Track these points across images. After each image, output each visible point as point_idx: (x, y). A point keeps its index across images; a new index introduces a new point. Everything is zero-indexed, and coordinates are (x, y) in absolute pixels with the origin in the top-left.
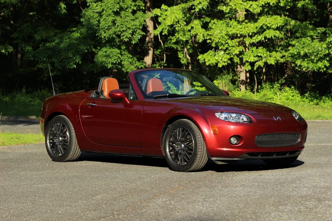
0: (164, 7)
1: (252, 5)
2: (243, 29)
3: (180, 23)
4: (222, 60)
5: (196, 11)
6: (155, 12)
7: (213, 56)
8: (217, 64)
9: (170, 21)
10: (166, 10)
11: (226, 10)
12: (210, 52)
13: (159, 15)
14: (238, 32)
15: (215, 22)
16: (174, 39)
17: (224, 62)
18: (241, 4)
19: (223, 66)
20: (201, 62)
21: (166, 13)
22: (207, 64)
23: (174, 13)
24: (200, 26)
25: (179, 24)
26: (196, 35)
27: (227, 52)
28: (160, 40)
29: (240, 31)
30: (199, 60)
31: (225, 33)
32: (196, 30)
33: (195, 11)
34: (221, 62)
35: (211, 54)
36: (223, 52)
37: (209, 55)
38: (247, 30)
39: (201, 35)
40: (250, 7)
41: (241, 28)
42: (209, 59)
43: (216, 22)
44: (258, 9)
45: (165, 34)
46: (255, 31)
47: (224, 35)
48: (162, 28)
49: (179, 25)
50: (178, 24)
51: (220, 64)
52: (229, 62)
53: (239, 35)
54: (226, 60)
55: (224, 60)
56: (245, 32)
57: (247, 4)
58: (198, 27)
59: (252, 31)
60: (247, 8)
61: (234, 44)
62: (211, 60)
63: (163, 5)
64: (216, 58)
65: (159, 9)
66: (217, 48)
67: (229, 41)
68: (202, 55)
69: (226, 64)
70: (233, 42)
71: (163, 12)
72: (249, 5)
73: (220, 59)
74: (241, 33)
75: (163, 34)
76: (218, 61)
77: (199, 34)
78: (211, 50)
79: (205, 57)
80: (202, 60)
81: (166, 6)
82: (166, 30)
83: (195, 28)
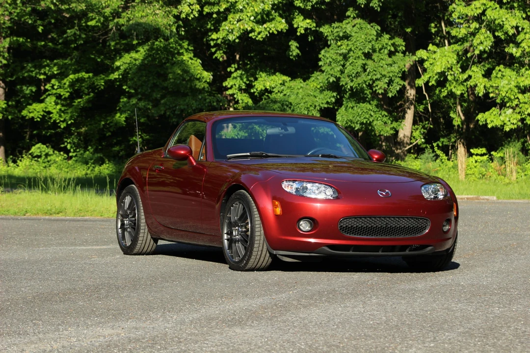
0: (431, 47)
3: (453, 69)
4: (509, 121)
5: (476, 54)
6: (419, 54)
7: (498, 115)
8: (503, 126)
9: (440, 67)
10: (435, 52)
11: (516, 53)
12: (494, 110)
13: (425, 58)
15: (501, 69)
16: (444, 91)
17: (513, 124)
19: (511, 130)
20: (481, 124)
21: (434, 56)
22: (489, 126)
23: (445, 56)
24: (481, 75)
25: (452, 71)
26: (476, 86)
27: (518, 110)
28: (424, 93)
30: (478, 120)
31: (515, 84)
32: (475, 80)
33: (474, 54)
34: (509, 123)
35: (494, 113)
36: (511, 110)
37: (492, 114)
39: (482, 87)
42: (493, 119)
43: (503, 70)
45: (433, 85)
47: (513, 87)
48: (429, 76)
49: (452, 73)
50: (450, 71)
51: (507, 127)
52: (520, 124)
54: (515, 121)
55: (512, 121)
58: (478, 75)
61: (526, 100)
62: (495, 121)
63: (431, 45)
64: (502, 118)
65: (425, 51)
66: (503, 105)
67: (520, 96)
68: (482, 114)
69: (516, 126)
70: (525, 97)
71: (431, 55)
73: (508, 119)
75: (430, 84)
76: (505, 122)
77: (479, 85)
78: (495, 107)
79: (487, 117)
80: (482, 121)
81: (435, 46)
82: (435, 79)
83: (473, 77)
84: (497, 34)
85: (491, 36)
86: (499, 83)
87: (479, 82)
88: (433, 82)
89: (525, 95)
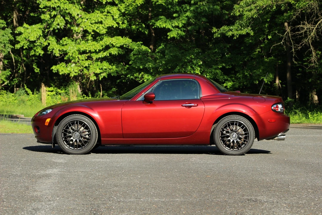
0: (25, 25)
1: (99, 27)
2: (91, 47)
3: (40, 39)
4: (74, 71)
6: (19, 29)
7: (65, 67)
8: (69, 74)
9: (33, 38)
10: (27, 29)
11: (78, 30)
12: (63, 64)
13: (23, 32)
14: (87, 49)
15: (66, 39)
16: (32, 52)
17: (76, 72)
18: (90, 26)
19: (75, 76)
20: (54, 72)
21: (27, 31)
22: (61, 74)
23: (35, 31)
24: (55, 43)
25: (40, 40)
26: (53, 49)
27: (78, 64)
28: (11, 53)
29: (89, 48)
30: (52, 70)
31: (77, 49)
32: (52, 46)
33: (50, 30)
34: (73, 72)
35: (63, 66)
36: (74, 65)
37: (61, 66)
38: (94, 47)
39: (57, 50)
40: (97, 29)
41: (89, 46)
42: (63, 70)
44: (104, 30)
46: (101, 48)
47: (76, 51)
48: (24, 43)
50: (39, 40)
51: (72, 74)
52: (80, 72)
53: (88, 51)
54: (77, 71)
55: (75, 71)
56: (93, 49)
57: (94, 26)
58: (54, 43)
59: (99, 49)
60: (95, 29)
61: (83, 59)
64: (69, 69)
65: (22, 27)
66: (68, 62)
67: (80, 56)
68: (55, 66)
69: (77, 74)
70: (82, 57)
72: (96, 27)
73: (73, 70)
74: (89, 49)
75: (24, 48)
76: (71, 71)
77: (55, 49)
78: (63, 62)
79: (59, 68)
80: (56, 70)
81: (27, 25)
82: (27, 44)
83: (51, 44)
84: (66, 18)
85: (63, 19)
86: (67, 48)
87: (56, 47)
88: (26, 47)
89: (82, 55)
